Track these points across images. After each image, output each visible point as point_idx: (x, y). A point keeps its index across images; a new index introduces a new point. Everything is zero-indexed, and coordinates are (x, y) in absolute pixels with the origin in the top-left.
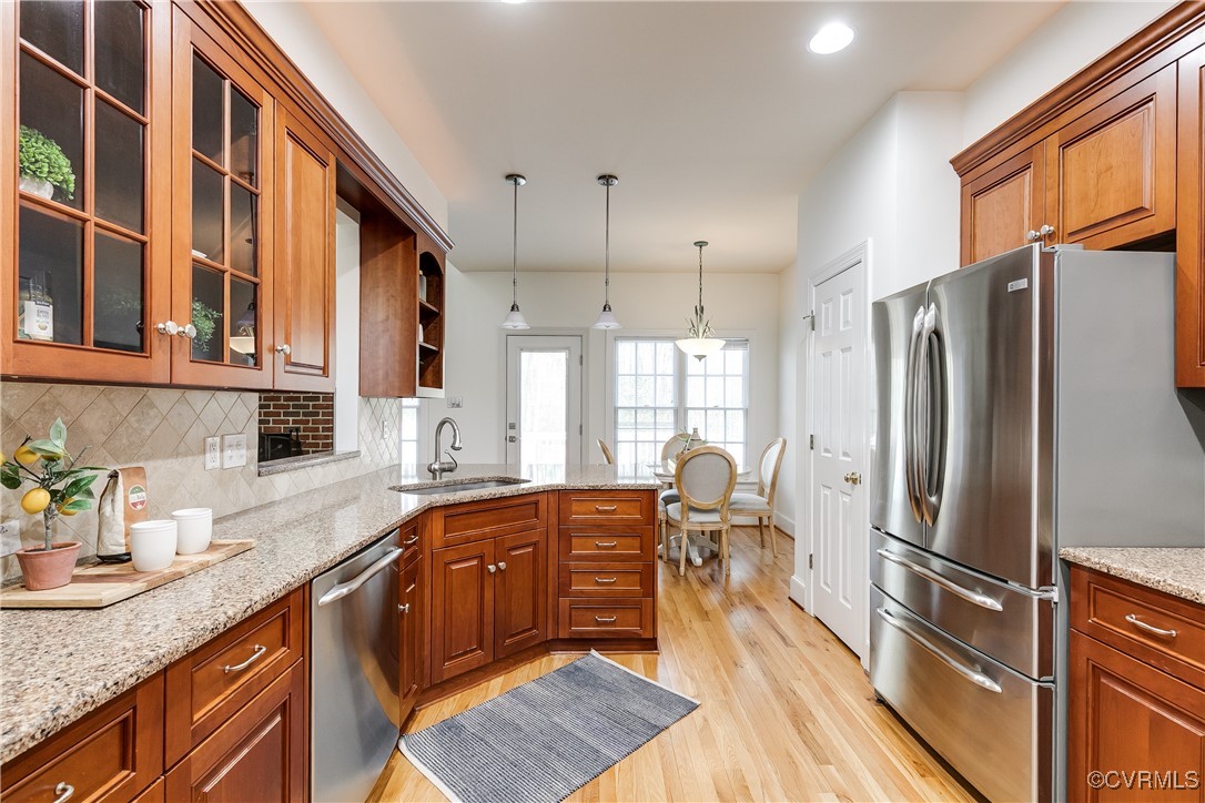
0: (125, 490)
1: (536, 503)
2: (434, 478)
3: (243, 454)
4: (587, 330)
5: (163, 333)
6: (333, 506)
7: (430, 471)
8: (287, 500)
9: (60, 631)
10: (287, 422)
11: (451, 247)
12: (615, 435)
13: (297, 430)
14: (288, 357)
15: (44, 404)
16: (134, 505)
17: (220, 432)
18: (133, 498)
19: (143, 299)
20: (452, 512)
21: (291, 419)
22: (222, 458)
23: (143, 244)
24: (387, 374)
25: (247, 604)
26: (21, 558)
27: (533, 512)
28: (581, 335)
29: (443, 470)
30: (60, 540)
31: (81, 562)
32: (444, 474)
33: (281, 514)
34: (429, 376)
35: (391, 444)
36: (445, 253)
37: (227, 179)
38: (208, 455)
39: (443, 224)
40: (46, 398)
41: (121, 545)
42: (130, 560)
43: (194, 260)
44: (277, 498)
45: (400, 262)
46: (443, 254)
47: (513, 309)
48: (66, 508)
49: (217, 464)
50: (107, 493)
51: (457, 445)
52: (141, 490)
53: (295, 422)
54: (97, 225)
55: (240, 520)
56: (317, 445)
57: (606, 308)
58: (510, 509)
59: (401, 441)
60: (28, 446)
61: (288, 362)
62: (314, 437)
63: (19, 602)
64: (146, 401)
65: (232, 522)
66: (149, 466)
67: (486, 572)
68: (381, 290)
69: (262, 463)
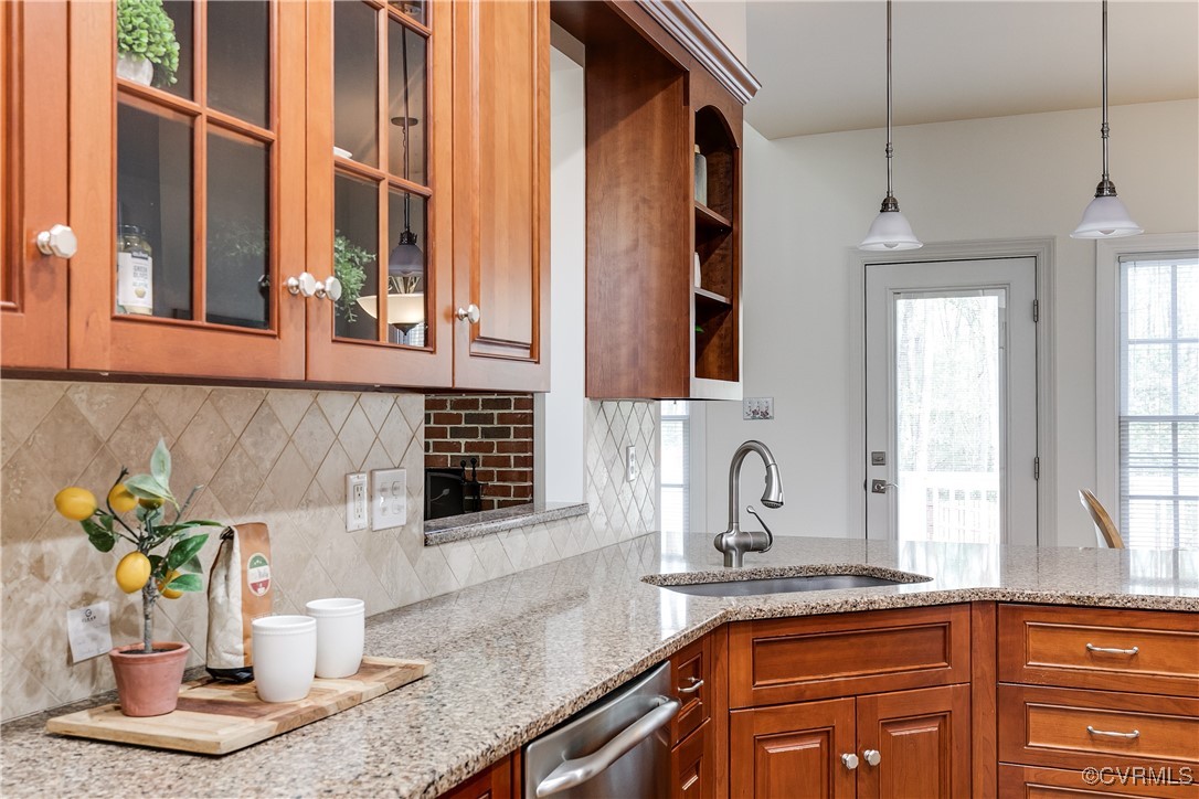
0: (243, 562)
1: (945, 628)
2: (728, 563)
3: (401, 507)
4: (1050, 243)
5: (295, 294)
6: (546, 607)
7: (719, 547)
8: (468, 591)
9: (170, 787)
10: (456, 447)
11: (753, 91)
12: (1122, 482)
13: (474, 461)
14: (475, 327)
15: (137, 417)
16: (255, 586)
17: (368, 466)
18: (255, 575)
19: (268, 238)
20: (769, 634)
21: (463, 441)
22: (371, 512)
23: (268, 144)
24: (635, 354)
25: (428, 778)
26: (117, 662)
27: (938, 646)
28: (1036, 256)
29: (746, 548)
30: (161, 637)
31: (187, 678)
32: (747, 555)
33: (461, 617)
34: (712, 356)
35: (641, 492)
36: (742, 103)
37: (383, 16)
38: (351, 505)
39: (737, 45)
40: (140, 408)
41: (237, 654)
42: (250, 679)
43: (337, 165)
44: (453, 587)
45: (658, 133)
46: (738, 106)
47: (885, 207)
48: (170, 588)
49: (364, 522)
50: (219, 564)
51: (773, 497)
52: (264, 563)
53: (469, 447)
54: (211, 121)
55: (399, 624)
56: (505, 491)
57: (1104, 189)
58: (887, 638)
59: (658, 485)
60: (124, 486)
61: (476, 337)
62: (502, 476)
63: (115, 732)
64: (265, 410)
65: (387, 625)
66: (271, 520)
67: (838, 767)
68: (623, 191)
69: (432, 523)
